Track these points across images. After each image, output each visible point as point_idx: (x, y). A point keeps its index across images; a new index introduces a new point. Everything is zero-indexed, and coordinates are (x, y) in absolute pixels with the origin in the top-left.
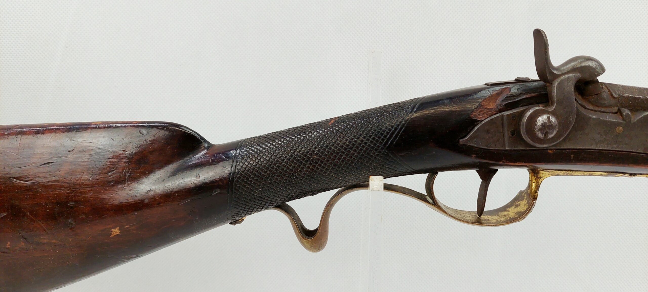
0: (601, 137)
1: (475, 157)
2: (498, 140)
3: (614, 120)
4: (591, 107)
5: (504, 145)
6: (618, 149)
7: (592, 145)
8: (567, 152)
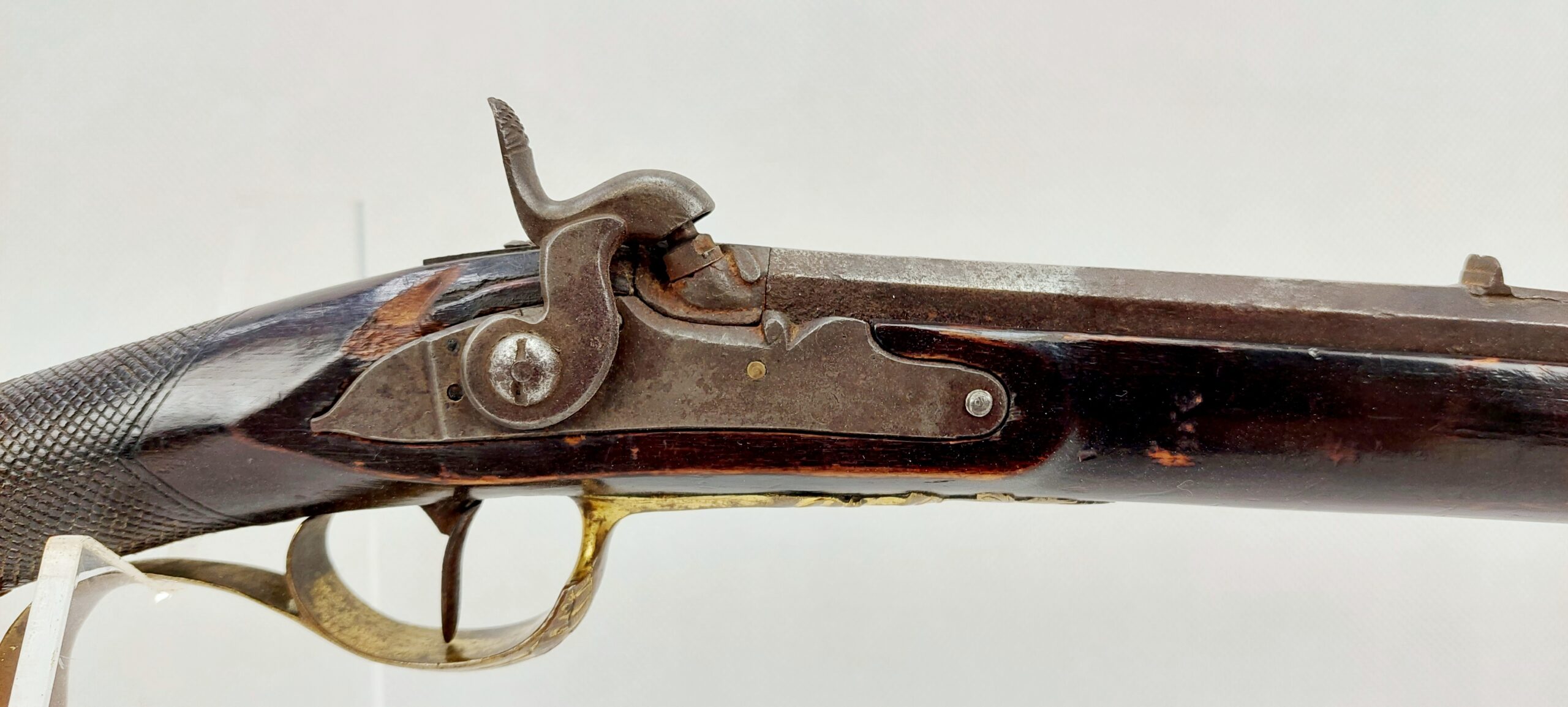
0: (707, 393)
1: (361, 466)
2: (418, 416)
3: (740, 344)
4: (681, 310)
5: (435, 431)
6: (759, 426)
7: (684, 415)
8: (619, 440)
